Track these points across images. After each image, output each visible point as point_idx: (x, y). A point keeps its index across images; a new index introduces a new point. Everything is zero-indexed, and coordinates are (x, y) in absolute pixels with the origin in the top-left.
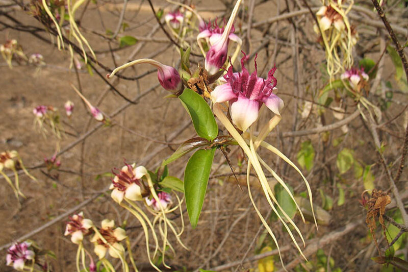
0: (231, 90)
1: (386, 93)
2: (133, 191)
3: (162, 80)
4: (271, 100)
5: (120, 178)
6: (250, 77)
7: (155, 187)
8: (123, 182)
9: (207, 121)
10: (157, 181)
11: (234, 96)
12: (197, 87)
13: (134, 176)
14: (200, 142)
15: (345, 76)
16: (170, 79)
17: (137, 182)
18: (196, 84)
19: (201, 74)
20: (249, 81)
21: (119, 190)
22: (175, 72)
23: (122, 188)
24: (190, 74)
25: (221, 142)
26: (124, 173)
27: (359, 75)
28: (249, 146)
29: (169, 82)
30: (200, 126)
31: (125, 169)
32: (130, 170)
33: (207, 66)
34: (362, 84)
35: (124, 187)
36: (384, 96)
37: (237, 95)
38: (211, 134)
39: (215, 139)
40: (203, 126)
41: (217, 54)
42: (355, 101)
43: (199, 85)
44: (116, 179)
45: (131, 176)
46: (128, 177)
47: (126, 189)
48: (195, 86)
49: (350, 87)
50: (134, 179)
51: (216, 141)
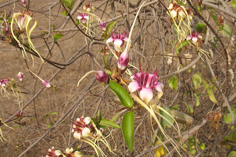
0: (138, 84)
1: (214, 38)
2: (86, 131)
3: (99, 79)
4: (158, 86)
5: (76, 125)
6: (145, 75)
7: (97, 127)
8: (78, 127)
9: (126, 97)
10: (97, 123)
11: (140, 87)
12: (117, 79)
13: (85, 123)
14: (126, 110)
15: (189, 38)
16: (102, 78)
17: (87, 126)
18: (116, 78)
19: (117, 71)
20: (145, 77)
21: (78, 132)
22: (104, 73)
23: (79, 131)
24: (111, 71)
25: (136, 108)
26: (78, 122)
27: (197, 36)
28: (149, 107)
29: (102, 79)
30: (123, 101)
31: (78, 120)
32: (82, 120)
33: (119, 66)
34: (199, 42)
35: (80, 130)
36: (213, 41)
37: (141, 87)
38: (130, 104)
39: (133, 107)
40: (125, 100)
41: (124, 60)
42: (197, 51)
43: (117, 78)
44: (74, 126)
45: (83, 124)
46: (81, 124)
47: (82, 131)
48: (116, 79)
49: (192, 44)
50: (85, 125)
51: (134, 107)
